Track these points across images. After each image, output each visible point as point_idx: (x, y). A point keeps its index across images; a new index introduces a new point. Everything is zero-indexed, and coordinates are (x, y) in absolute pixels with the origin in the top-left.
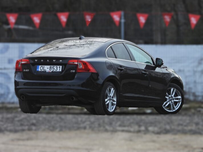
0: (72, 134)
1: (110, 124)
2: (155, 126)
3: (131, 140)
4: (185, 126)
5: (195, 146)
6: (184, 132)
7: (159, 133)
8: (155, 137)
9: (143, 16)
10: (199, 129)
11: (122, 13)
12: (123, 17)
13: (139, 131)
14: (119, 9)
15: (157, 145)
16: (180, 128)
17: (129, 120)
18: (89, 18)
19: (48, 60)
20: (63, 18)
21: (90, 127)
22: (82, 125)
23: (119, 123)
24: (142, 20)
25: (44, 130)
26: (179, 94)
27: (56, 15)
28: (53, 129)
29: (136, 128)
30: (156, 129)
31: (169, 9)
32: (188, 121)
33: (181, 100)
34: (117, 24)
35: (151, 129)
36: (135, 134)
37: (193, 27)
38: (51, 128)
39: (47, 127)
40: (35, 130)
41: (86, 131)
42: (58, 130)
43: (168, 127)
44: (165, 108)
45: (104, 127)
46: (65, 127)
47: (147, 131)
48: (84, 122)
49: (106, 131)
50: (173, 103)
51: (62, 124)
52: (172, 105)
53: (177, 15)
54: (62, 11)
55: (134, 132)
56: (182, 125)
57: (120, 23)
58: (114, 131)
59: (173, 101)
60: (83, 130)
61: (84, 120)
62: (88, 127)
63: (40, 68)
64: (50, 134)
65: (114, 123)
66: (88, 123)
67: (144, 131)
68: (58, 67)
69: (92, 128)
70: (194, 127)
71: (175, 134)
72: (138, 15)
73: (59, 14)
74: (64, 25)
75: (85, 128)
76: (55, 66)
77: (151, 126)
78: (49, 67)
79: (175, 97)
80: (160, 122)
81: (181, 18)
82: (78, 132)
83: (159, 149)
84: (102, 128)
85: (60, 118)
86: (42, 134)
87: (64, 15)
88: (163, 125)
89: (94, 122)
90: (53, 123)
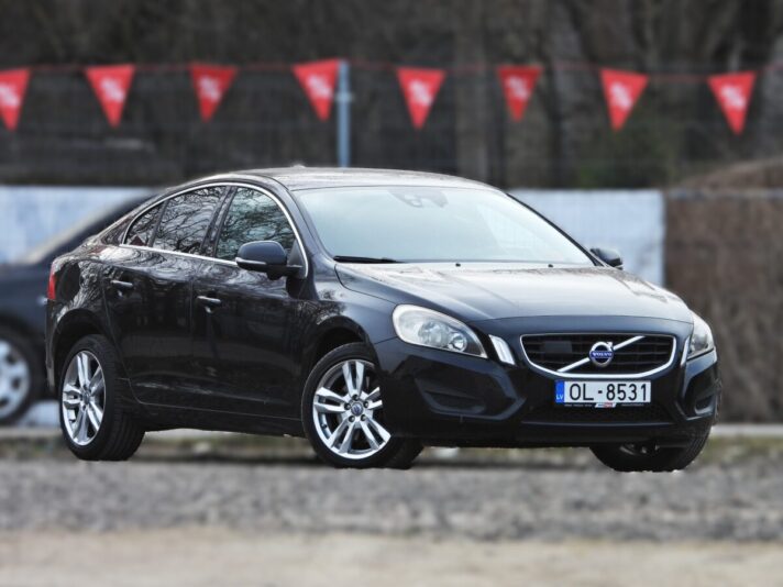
1: (301, 504)
2: (477, 510)
4: (596, 508)
6: (592, 534)
7: (491, 537)
8: (477, 552)
9: (423, 79)
10: (647, 519)
11: (342, 68)
12: (344, 84)
13: (414, 531)
14: (326, 53)
17: (372, 486)
18: (210, 89)
20: (112, 89)
21: (223, 516)
22: (190, 509)
23: (332, 499)
24: (421, 93)
25: (43, 528)
27: (81, 76)
28: (78, 522)
29: (402, 511)
30: (480, 522)
31: (518, 50)
32: (601, 490)
34: (323, 111)
35: (458, 519)
36: (400, 543)
37: (618, 121)
38: (71, 520)
39: (53, 514)
40: (10, 527)
41: (209, 530)
42: (97, 526)
43: (527, 516)
45: (277, 514)
46: (124, 514)
47: (443, 529)
48: (197, 496)
49: (286, 527)
51: (112, 503)
53: (550, 73)
54: (105, 60)
55: (395, 533)
56: (579, 504)
57: (333, 107)
58: (318, 530)
60: (194, 528)
61: (196, 486)
62: (213, 514)
65: (313, 499)
66: (211, 497)
67: (433, 529)
69: (230, 520)
70: (626, 514)
71: (556, 540)
72: (404, 73)
73: (94, 73)
74: (114, 116)
75: (202, 518)
77: (458, 510)
81: (565, 86)
82: (176, 534)
84: (268, 518)
85: (102, 478)
86: (39, 546)
87: (113, 77)
88: (505, 504)
89: (237, 494)
90: (75, 501)
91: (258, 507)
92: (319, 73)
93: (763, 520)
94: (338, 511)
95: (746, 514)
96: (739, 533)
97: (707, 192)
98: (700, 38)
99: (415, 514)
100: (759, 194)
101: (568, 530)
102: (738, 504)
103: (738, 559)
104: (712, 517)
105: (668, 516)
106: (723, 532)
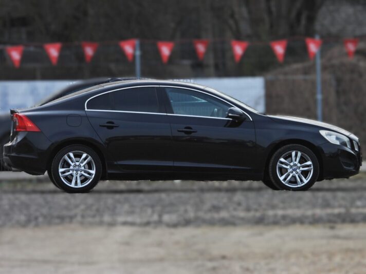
7: (175, 226)
9: (167, 46)
11: (137, 42)
12: (138, 48)
18: (89, 51)
20: (54, 52)
26: (307, 158)
30: (174, 218)
32: (225, 201)
33: (312, 167)
34: (130, 58)
44: (286, 183)
47: (159, 223)
48: (77, 206)
50: (300, 173)
51: (45, 211)
52: (299, 176)
59: (298, 170)
61: (78, 201)
67: (155, 222)
72: (160, 43)
73: (47, 46)
79: (301, 164)
87: (54, 47)
91: (98, 210)
100: (300, 77)
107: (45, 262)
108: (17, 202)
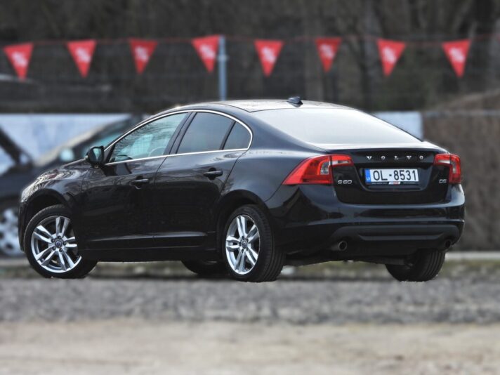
0: (98, 327)
1: (192, 304)
2: (298, 306)
3: (233, 340)
4: (369, 304)
5: (382, 353)
6: (362, 320)
7: (302, 323)
8: (292, 332)
9: (270, 47)
10: (397, 311)
11: (221, 40)
12: (222, 50)
13: (256, 319)
15: (293, 352)
16: (354, 310)
17: (236, 292)
18: (142, 54)
19: (396, 157)
20: (83, 55)
21: (143, 312)
22: (125, 307)
23: (212, 300)
24: (268, 55)
25: (31, 320)
27: (66, 48)
29: (252, 307)
30: (297, 313)
32: (375, 293)
34: (210, 66)
35: (284, 312)
36: (247, 327)
38: (49, 315)
39: (41, 311)
40: (12, 320)
41: (132, 320)
42: (65, 318)
43: (326, 309)
45: (176, 309)
46: (83, 311)
47: (275, 317)
48: (130, 300)
49: (179, 318)
51: (78, 304)
53: (361, 42)
55: (244, 321)
56: (359, 302)
58: (198, 320)
60: (123, 319)
61: (130, 293)
62: (137, 310)
63: (373, 176)
64: (46, 329)
65: (199, 300)
66: (139, 300)
67: (266, 318)
68: (411, 171)
69: (146, 314)
71: (341, 324)
72: (258, 43)
74: (84, 70)
75: (129, 313)
76: (405, 170)
77: (285, 306)
78: (391, 171)
80: (308, 296)
83: (295, 361)
84: (170, 313)
85: (75, 290)
86: (27, 330)
87: (84, 47)
88: (315, 302)
89: (154, 298)
90: (56, 303)
91: (165, 306)
92: (208, 44)
93: (467, 311)
94: (213, 308)
95: (458, 307)
96: (453, 318)
97: (448, 113)
98: (450, 20)
99: (259, 308)
101: (350, 318)
102: (458, 301)
103: (449, 334)
104: (437, 309)
105: (411, 309)
106: (443, 318)
107: (101, 363)
108: (28, 293)
